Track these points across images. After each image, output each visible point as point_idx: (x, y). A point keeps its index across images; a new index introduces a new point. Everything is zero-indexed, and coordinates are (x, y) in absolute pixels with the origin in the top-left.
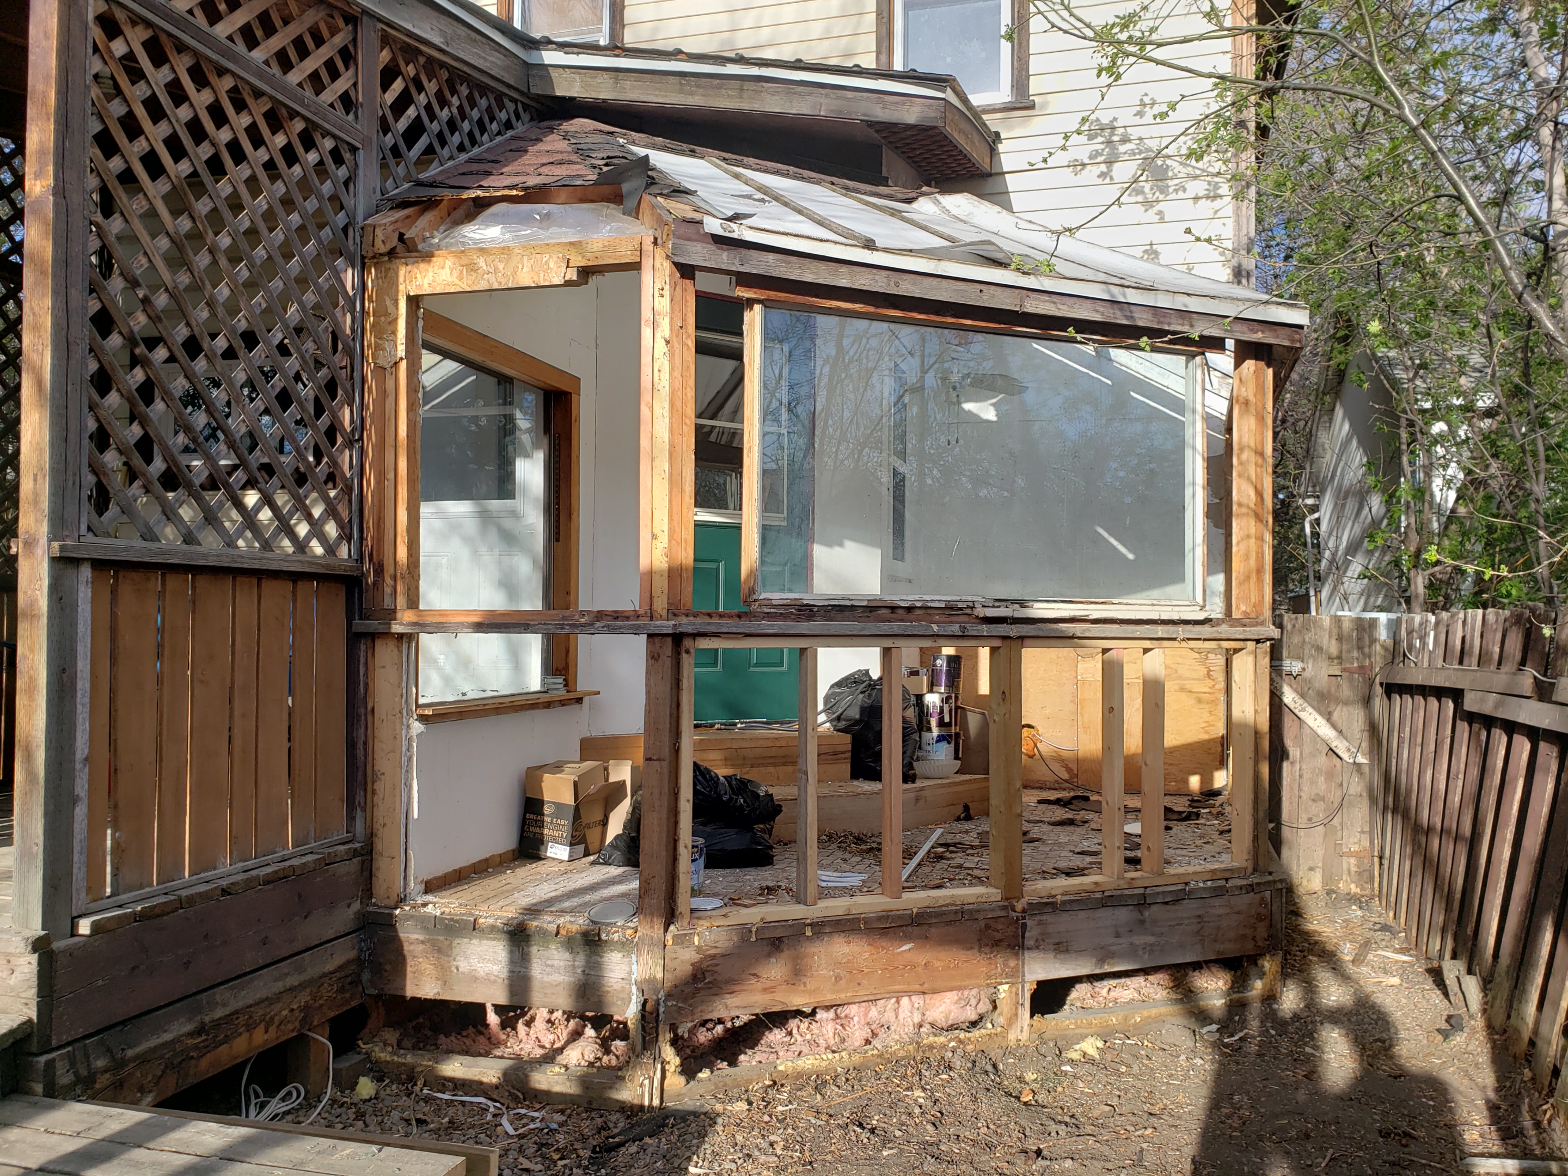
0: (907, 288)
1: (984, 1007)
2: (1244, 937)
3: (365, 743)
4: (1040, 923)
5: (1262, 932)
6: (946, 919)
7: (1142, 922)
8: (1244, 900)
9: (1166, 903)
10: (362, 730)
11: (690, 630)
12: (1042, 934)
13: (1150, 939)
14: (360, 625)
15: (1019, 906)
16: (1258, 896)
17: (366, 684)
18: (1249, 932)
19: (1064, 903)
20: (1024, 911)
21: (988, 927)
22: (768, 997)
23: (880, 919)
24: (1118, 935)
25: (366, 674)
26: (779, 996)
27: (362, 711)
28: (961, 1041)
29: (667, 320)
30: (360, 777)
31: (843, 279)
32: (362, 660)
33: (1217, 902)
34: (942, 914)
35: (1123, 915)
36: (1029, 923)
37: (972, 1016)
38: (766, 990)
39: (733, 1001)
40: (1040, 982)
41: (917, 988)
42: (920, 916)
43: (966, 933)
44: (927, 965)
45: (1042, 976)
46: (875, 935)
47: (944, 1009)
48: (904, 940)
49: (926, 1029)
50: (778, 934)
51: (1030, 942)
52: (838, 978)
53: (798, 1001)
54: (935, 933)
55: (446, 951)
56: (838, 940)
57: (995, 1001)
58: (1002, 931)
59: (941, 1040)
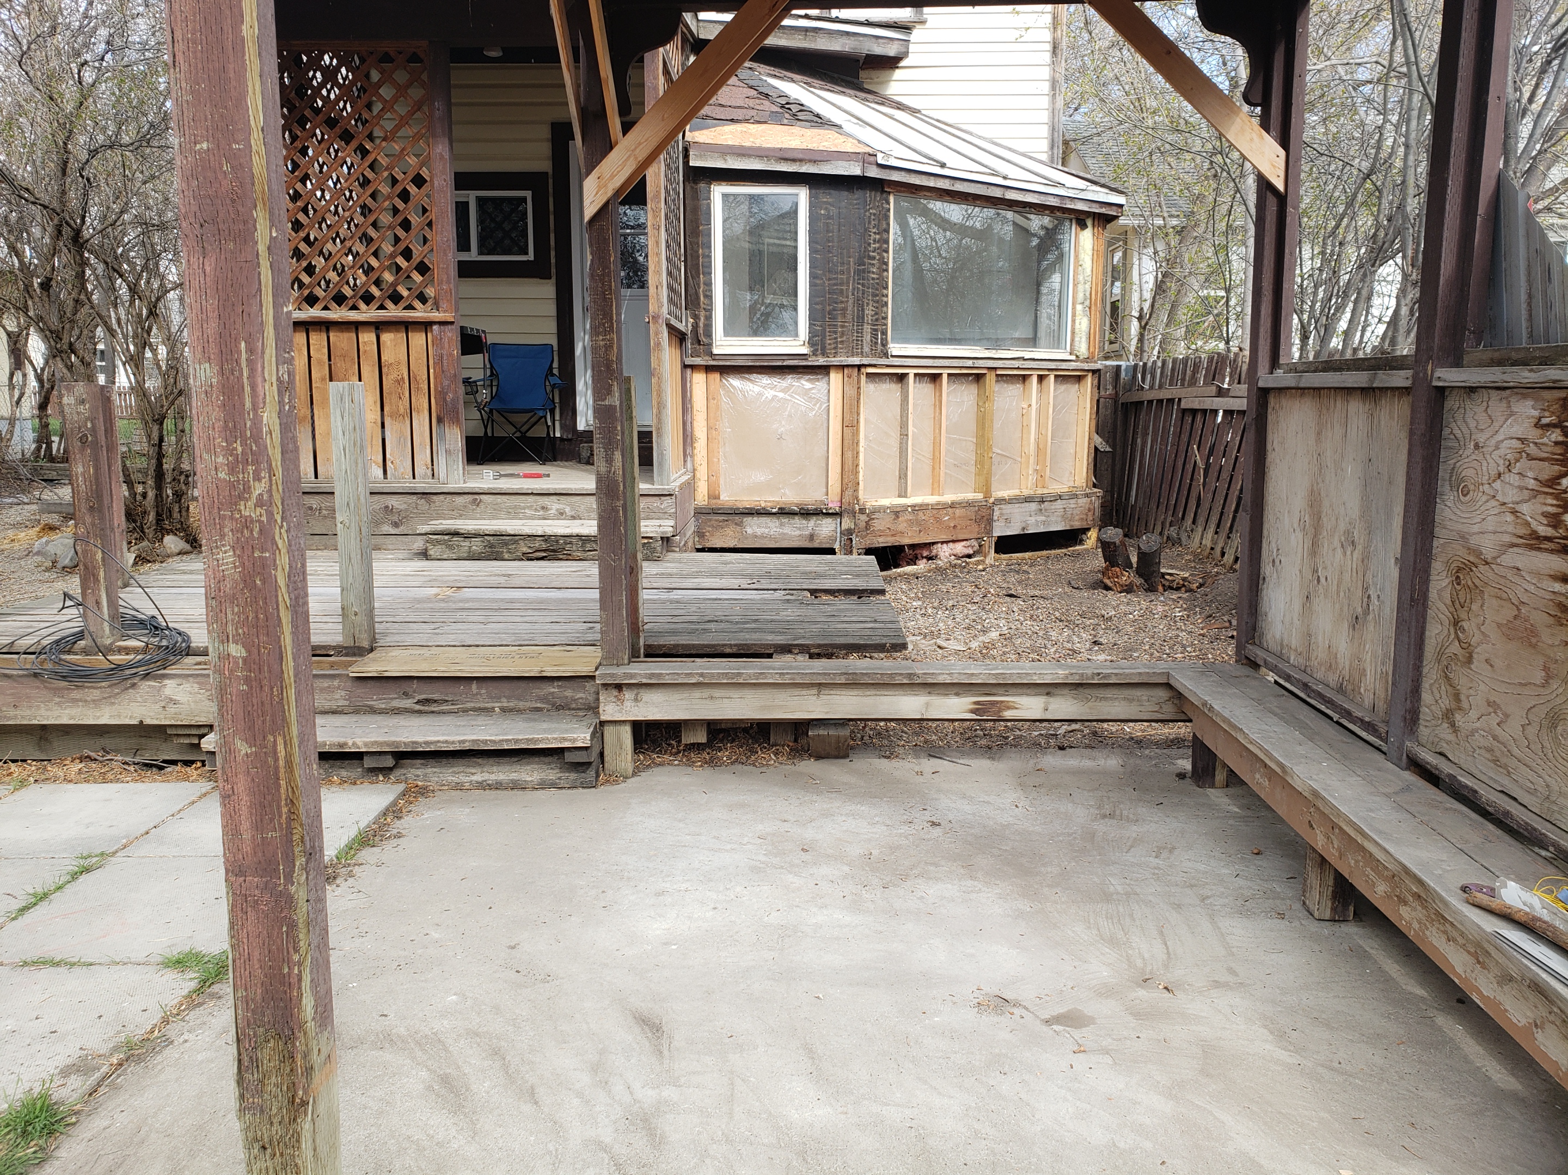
0: (959, 187)
1: (977, 547)
2: (1083, 519)
3: (691, 423)
4: (1000, 509)
5: (1090, 518)
6: (963, 505)
7: (1040, 510)
8: (1083, 501)
9: (1051, 501)
11: (866, 362)
12: (1000, 514)
13: (1043, 518)
14: (688, 361)
15: (992, 500)
16: (1090, 500)
17: (691, 393)
18: (1084, 517)
19: (1009, 500)
20: (994, 503)
21: (979, 510)
22: (894, 538)
23: (937, 504)
24: (1031, 516)
25: (691, 387)
26: (897, 538)
27: (690, 406)
28: (967, 563)
30: (689, 441)
31: (931, 183)
32: (688, 379)
33: (1072, 501)
34: (960, 504)
35: (1033, 506)
36: (996, 508)
37: (971, 552)
38: (893, 535)
39: (881, 540)
40: (999, 537)
41: (951, 538)
42: (952, 503)
43: (971, 512)
44: (955, 527)
45: (999, 534)
46: (935, 512)
47: (960, 548)
48: (947, 514)
49: (953, 557)
50: (898, 509)
51: (995, 518)
52: (920, 531)
53: (906, 541)
54: (958, 512)
55: (739, 524)
56: (921, 513)
57: (980, 546)
58: (984, 512)
59: (959, 562)
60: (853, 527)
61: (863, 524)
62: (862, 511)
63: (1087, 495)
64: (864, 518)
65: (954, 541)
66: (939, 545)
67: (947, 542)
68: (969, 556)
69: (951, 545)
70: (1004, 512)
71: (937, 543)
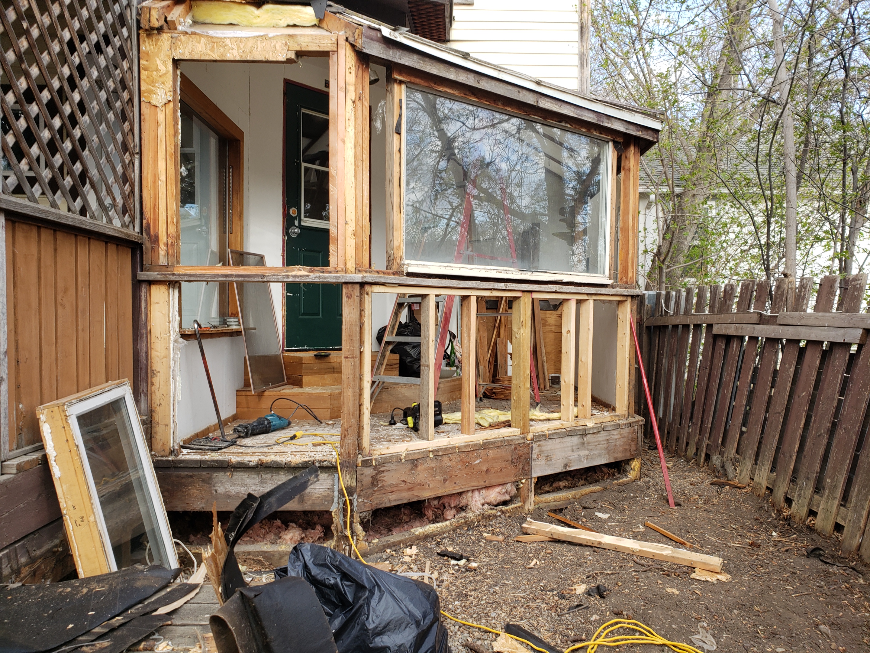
0: (485, 85)
1: (514, 491)
2: (626, 450)
3: (147, 352)
4: (539, 446)
5: (633, 448)
6: (497, 445)
7: (583, 443)
8: (626, 431)
9: (594, 433)
10: (144, 344)
11: (370, 280)
12: (540, 451)
13: (587, 452)
14: (143, 275)
15: (530, 436)
16: (632, 429)
17: (147, 315)
18: (628, 447)
19: (549, 435)
20: (532, 440)
21: (516, 449)
22: (410, 493)
23: (466, 446)
24: (573, 451)
25: (146, 308)
26: (416, 493)
27: (144, 331)
28: (502, 512)
29: (353, 88)
30: (143, 375)
32: (143, 298)
33: (615, 432)
34: (494, 443)
35: (575, 440)
36: (535, 445)
37: (507, 498)
38: (409, 489)
39: (393, 497)
40: (538, 478)
41: (482, 484)
42: (484, 444)
43: (506, 452)
44: (487, 471)
45: (540, 474)
46: (463, 455)
47: (494, 495)
48: (477, 458)
49: (486, 506)
50: (416, 457)
51: (534, 456)
52: (445, 480)
53: (426, 495)
54: (491, 453)
55: (208, 481)
56: (446, 459)
57: (518, 489)
58: (522, 451)
59: (494, 512)
60: (353, 484)
61: (367, 480)
62: (366, 463)
63: (630, 425)
64: (369, 472)
65: (487, 487)
66: (470, 494)
67: (479, 490)
68: (505, 503)
69: (484, 492)
70: (544, 448)
71: (468, 491)
